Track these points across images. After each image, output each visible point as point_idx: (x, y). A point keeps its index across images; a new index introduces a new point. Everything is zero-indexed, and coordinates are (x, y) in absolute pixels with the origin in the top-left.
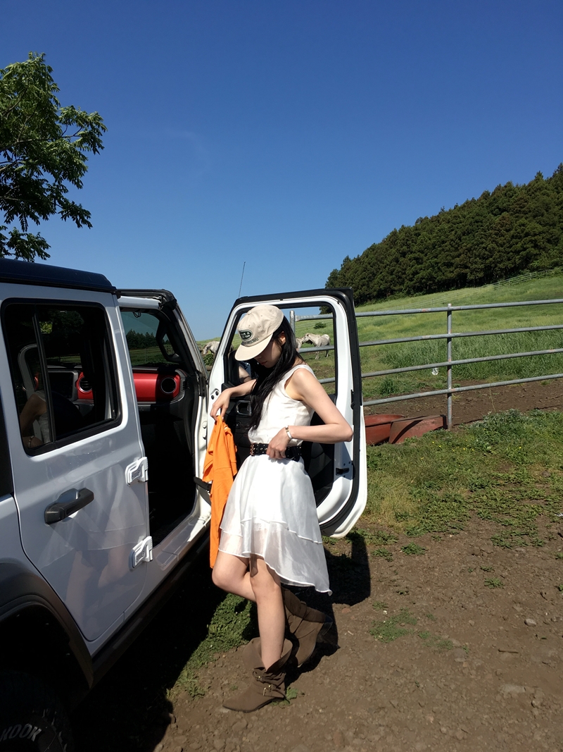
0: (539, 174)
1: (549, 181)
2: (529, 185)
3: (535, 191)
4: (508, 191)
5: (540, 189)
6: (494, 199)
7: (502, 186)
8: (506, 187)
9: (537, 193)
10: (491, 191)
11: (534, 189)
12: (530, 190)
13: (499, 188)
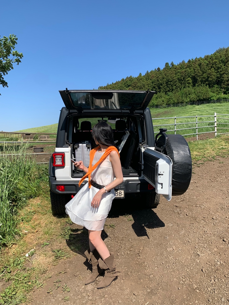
0: (140, 74)
1: (144, 76)
2: (138, 77)
3: (140, 80)
4: (130, 79)
5: (141, 79)
6: (126, 82)
7: (129, 77)
8: (130, 77)
9: (140, 81)
10: (125, 78)
11: (139, 79)
12: (138, 79)
13: (127, 78)
